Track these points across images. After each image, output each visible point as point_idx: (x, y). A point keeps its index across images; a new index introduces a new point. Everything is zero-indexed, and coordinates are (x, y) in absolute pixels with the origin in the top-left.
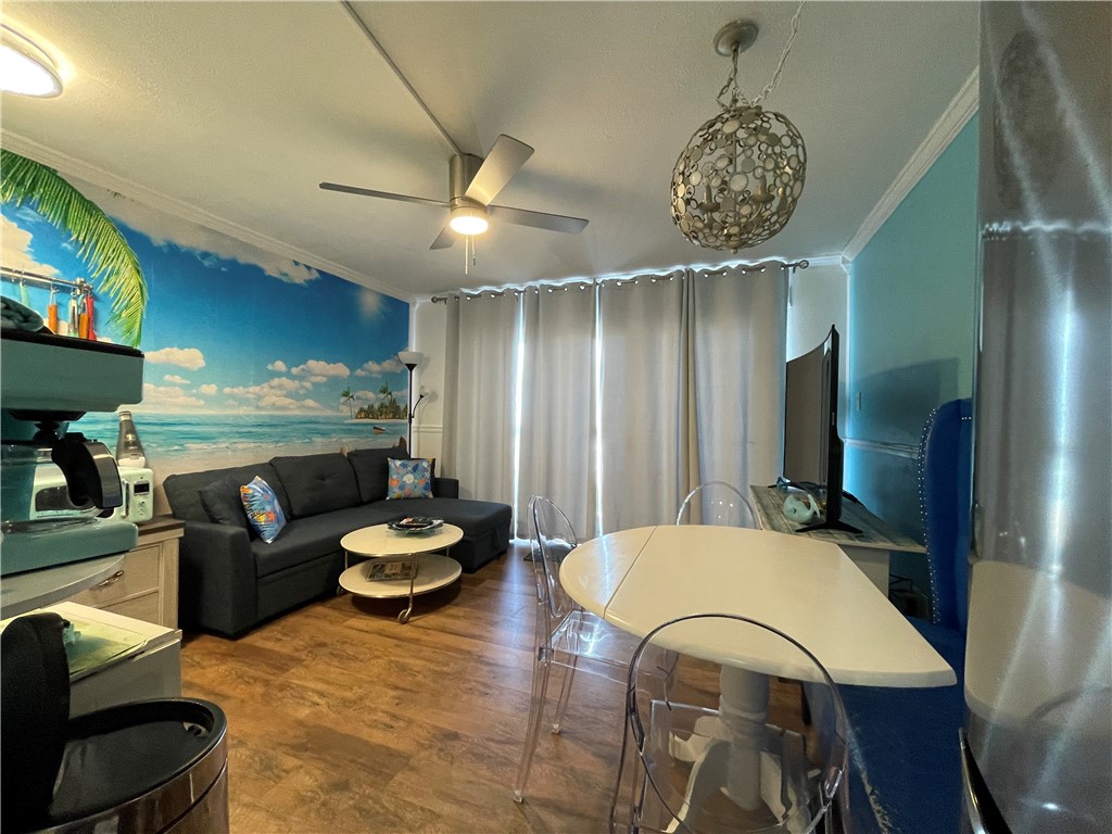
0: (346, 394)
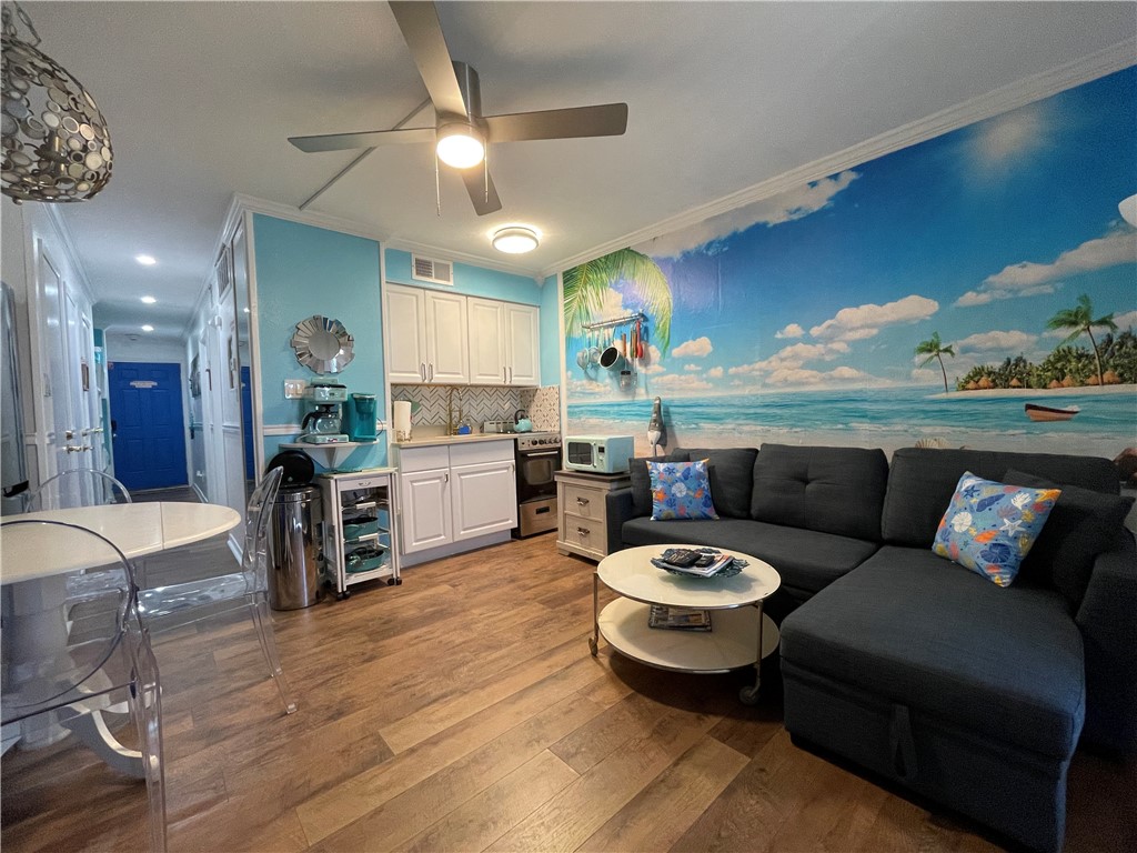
0: (930, 348)
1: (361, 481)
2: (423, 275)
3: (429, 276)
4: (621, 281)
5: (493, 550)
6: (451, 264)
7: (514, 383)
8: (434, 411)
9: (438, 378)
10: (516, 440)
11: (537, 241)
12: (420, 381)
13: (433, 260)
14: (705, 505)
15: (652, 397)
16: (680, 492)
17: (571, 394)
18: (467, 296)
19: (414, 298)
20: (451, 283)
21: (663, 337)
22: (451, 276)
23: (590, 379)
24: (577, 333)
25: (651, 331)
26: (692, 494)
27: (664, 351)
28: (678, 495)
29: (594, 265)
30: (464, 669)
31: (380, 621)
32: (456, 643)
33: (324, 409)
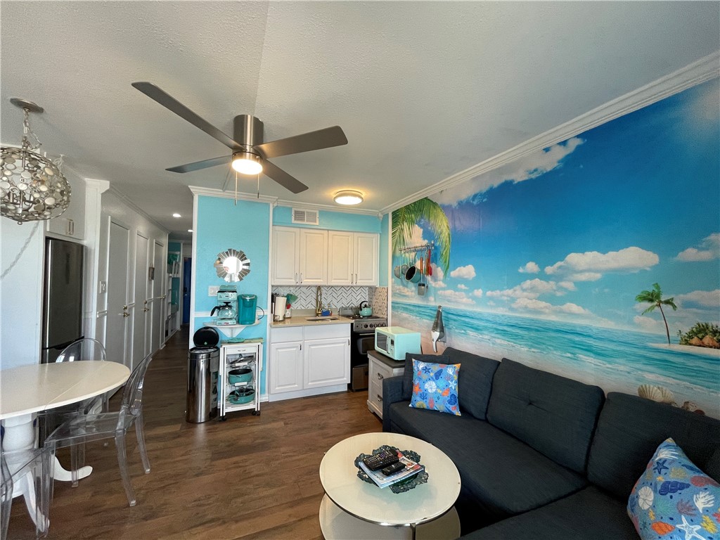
0: (651, 297)
1: (240, 349)
2: (298, 220)
3: (303, 220)
4: (422, 220)
6: (318, 212)
7: (358, 284)
8: (308, 300)
9: (306, 282)
10: (352, 324)
11: (362, 198)
12: (294, 284)
13: (305, 210)
14: (450, 402)
15: (438, 305)
16: (431, 388)
17: (394, 294)
18: (328, 230)
19: (293, 234)
20: (317, 224)
21: (445, 262)
22: (317, 220)
23: (404, 286)
24: (398, 253)
25: (439, 256)
26: (439, 391)
27: (446, 271)
28: (430, 391)
29: (408, 208)
30: (240, 500)
31: (227, 444)
32: (252, 474)
33: (225, 304)
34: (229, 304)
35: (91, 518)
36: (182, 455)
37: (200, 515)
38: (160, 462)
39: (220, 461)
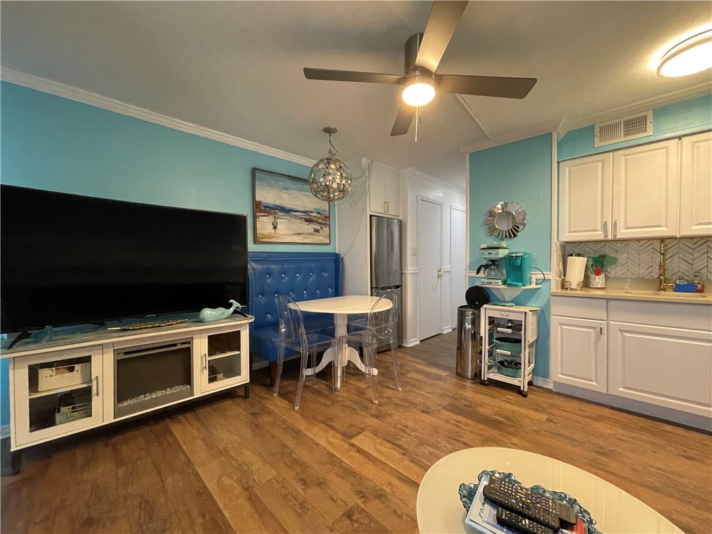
1: (503, 313)
5: (668, 428)
6: (649, 113)
9: (623, 233)
12: (602, 238)
13: (623, 120)
19: (600, 164)
20: (649, 133)
22: (651, 126)
30: (431, 449)
31: (467, 403)
32: (461, 439)
33: (491, 263)
34: (496, 263)
35: (356, 397)
36: (428, 393)
37: (397, 437)
38: (414, 389)
39: (448, 413)
